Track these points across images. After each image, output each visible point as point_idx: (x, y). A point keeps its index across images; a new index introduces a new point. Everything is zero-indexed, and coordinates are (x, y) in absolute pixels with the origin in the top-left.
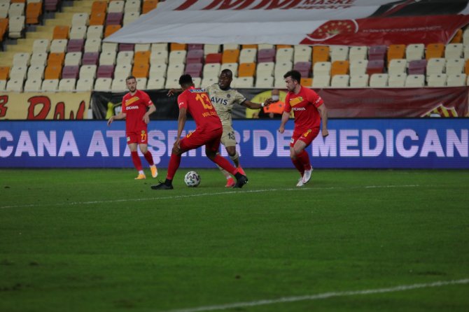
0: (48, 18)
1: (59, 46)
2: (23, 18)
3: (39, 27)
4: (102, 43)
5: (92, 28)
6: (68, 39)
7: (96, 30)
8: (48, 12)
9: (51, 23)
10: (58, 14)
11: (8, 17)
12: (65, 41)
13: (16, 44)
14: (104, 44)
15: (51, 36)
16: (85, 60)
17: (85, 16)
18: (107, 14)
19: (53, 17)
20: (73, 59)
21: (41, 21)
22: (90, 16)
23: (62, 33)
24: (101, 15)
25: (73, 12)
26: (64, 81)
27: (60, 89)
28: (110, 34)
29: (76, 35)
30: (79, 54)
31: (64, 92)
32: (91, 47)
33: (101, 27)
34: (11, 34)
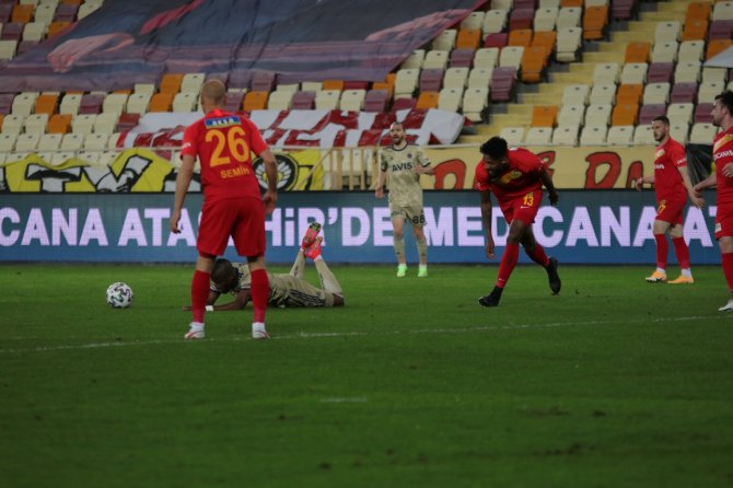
0: (617, 30)
1: (635, 73)
2: (579, 30)
3: (603, 44)
4: (701, 70)
5: (686, 45)
6: (648, 62)
7: (694, 48)
8: (617, 20)
9: (621, 39)
10: (633, 24)
11: (555, 29)
12: (644, 66)
13: (567, 71)
14: (705, 70)
15: (623, 58)
16: (675, 96)
17: (676, 26)
18: (710, 22)
19: (625, 29)
20: (656, 94)
21: (606, 35)
22: (684, 26)
23: (639, 53)
24: (701, 24)
25: (659, 20)
26: (642, 129)
27: (636, 141)
28: (715, 53)
29: (661, 55)
30: (666, 86)
31: (642, 145)
32: (684, 75)
33: (700, 44)
34: (560, 56)
